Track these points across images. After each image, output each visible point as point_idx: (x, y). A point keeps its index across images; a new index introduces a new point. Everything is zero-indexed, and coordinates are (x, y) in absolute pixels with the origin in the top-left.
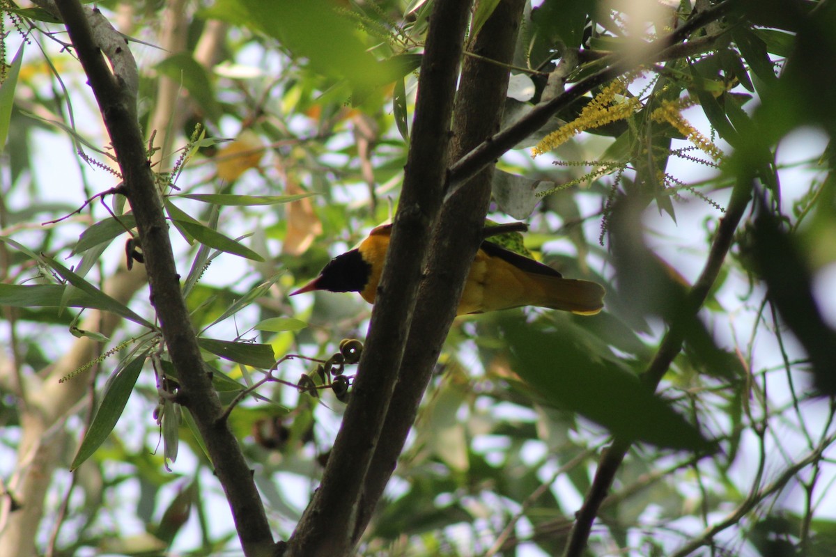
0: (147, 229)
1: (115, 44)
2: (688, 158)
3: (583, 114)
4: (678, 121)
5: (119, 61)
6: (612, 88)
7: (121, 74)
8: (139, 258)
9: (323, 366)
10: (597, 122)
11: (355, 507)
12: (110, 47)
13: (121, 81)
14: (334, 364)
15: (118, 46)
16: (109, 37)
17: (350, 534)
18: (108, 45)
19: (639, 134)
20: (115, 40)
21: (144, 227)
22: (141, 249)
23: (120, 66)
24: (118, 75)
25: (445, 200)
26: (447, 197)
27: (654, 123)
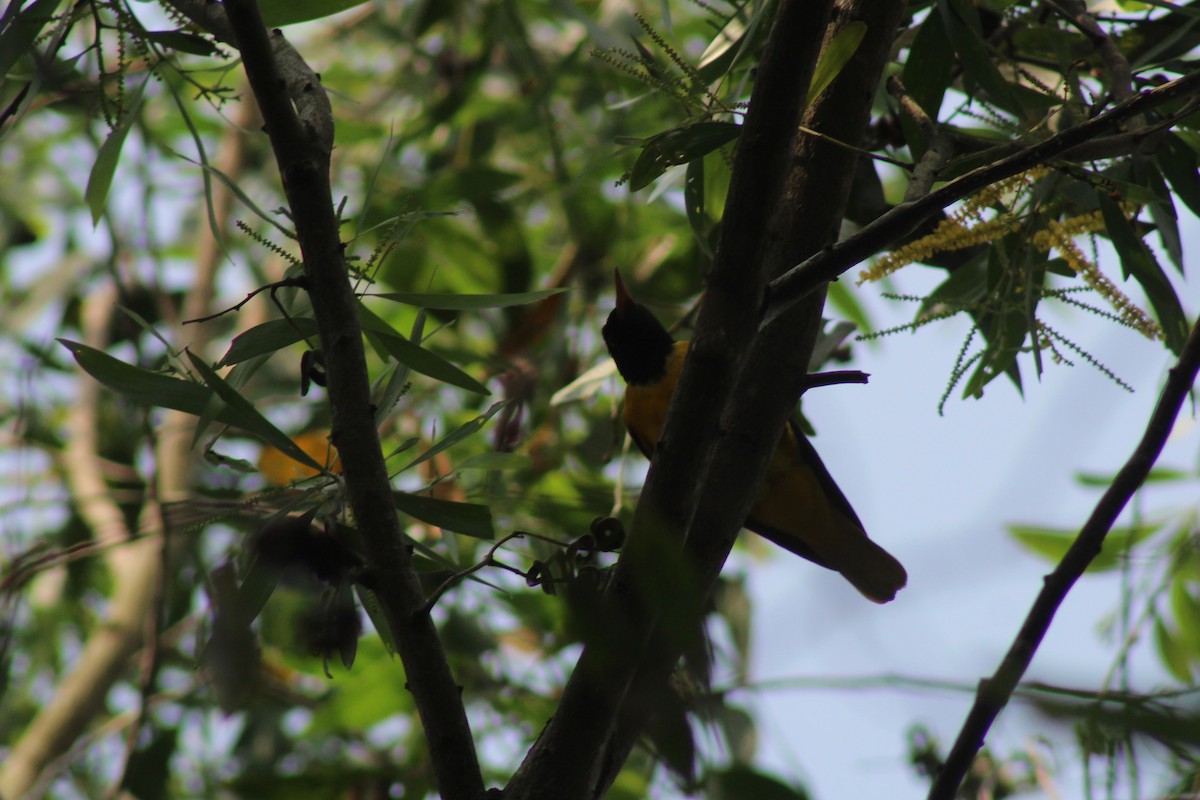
0: (334, 337)
1: (303, 80)
2: (1076, 303)
3: (939, 230)
4: (1070, 251)
5: (309, 102)
6: (982, 197)
7: (310, 120)
8: (319, 379)
9: (565, 551)
10: (955, 243)
11: (602, 748)
12: (297, 82)
13: (311, 129)
14: (581, 549)
15: (308, 82)
16: (295, 69)
17: (593, 787)
18: (293, 80)
19: (1011, 265)
20: (304, 74)
21: (331, 335)
22: (325, 367)
23: (309, 109)
24: (307, 122)
25: (760, 329)
26: (765, 323)
27: (1035, 251)
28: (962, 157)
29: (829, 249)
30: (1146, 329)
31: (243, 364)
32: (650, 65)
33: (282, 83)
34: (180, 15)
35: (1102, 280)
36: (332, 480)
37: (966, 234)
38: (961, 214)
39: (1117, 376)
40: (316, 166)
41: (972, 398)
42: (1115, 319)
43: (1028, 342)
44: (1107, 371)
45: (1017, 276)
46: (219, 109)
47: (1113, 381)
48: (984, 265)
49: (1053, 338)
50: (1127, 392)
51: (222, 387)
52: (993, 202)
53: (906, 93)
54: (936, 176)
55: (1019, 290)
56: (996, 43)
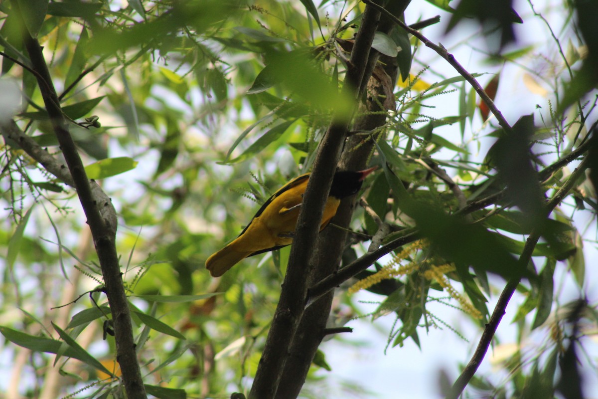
0: (118, 315)
1: (104, 201)
2: (443, 303)
4: (441, 280)
5: (106, 210)
6: (402, 254)
8: (111, 333)
12: (101, 202)
13: (107, 222)
15: (106, 202)
16: (100, 196)
18: (99, 201)
19: (415, 286)
20: (104, 198)
21: (116, 314)
22: (113, 327)
23: (106, 214)
24: (106, 219)
25: (305, 308)
26: (307, 306)
27: (426, 279)
28: (394, 233)
29: (335, 273)
31: (77, 328)
32: (256, 195)
33: (95, 202)
34: (50, 174)
35: (455, 292)
36: (116, 379)
37: (394, 272)
38: (393, 262)
40: (109, 238)
41: (398, 346)
43: (422, 321)
45: (418, 291)
48: (403, 291)
51: (67, 339)
52: (407, 257)
53: (368, 206)
54: (381, 241)
55: (418, 296)
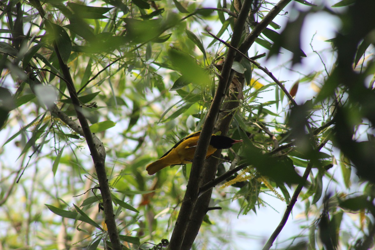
0: (106, 200)
2: (267, 194)
3: (237, 177)
5: (100, 149)
6: (246, 170)
7: (101, 152)
8: (103, 209)
9: (156, 246)
12: (98, 144)
13: (101, 155)
14: (159, 246)
15: (100, 144)
16: (98, 142)
19: (253, 185)
21: (105, 200)
22: (103, 206)
23: (100, 150)
24: (100, 153)
25: (198, 197)
26: (199, 196)
27: (258, 182)
28: (242, 160)
29: (213, 180)
30: (282, 199)
31: (85, 206)
33: (95, 145)
34: (72, 130)
36: (105, 232)
37: (243, 178)
38: (242, 174)
39: (276, 209)
40: (102, 162)
41: (244, 215)
42: (275, 197)
43: (257, 203)
44: (274, 209)
45: (254, 188)
46: (81, 151)
47: (275, 211)
48: (248, 186)
49: (262, 201)
50: (278, 213)
51: (81, 212)
52: (249, 171)
54: (236, 164)
55: (255, 191)
56: (250, 138)
